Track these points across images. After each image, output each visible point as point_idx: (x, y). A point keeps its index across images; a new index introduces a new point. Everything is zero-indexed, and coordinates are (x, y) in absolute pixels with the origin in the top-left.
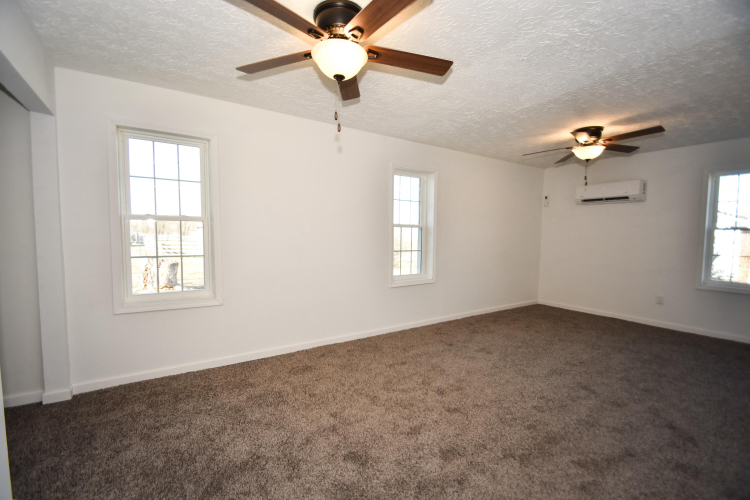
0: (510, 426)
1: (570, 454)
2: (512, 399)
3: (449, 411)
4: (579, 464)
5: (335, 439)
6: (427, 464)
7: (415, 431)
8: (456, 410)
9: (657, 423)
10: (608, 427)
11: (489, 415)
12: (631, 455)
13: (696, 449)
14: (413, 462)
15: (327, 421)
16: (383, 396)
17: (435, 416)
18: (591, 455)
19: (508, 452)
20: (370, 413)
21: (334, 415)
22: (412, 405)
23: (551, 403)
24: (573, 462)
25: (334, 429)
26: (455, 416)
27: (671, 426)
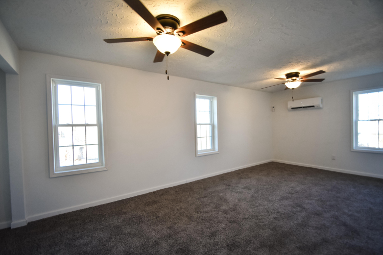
0: (263, 229)
1: (295, 243)
2: (263, 214)
3: (230, 222)
4: (299, 248)
5: (171, 241)
6: (220, 253)
7: (213, 235)
8: (234, 222)
9: (338, 223)
10: (313, 227)
11: (251, 224)
12: (326, 242)
13: (359, 237)
14: (213, 252)
15: (166, 231)
16: (196, 216)
17: (223, 226)
18: (306, 243)
19: (263, 244)
20: (188, 226)
21: (170, 228)
22: (211, 220)
23: (283, 215)
24: (297, 247)
25: (170, 236)
26: (234, 225)
27: (345, 225)
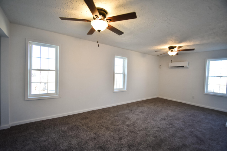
0: (149, 137)
1: (167, 146)
2: (150, 128)
3: (131, 132)
4: (169, 149)
5: (95, 142)
6: (124, 149)
7: (120, 139)
8: (133, 132)
9: (193, 136)
10: (178, 137)
11: (143, 133)
12: (185, 146)
13: (204, 144)
14: (119, 149)
15: (92, 136)
16: (111, 127)
17: (127, 134)
18: (173, 146)
19: (148, 145)
20: (106, 133)
21: (95, 134)
22: (119, 130)
23: (161, 129)
24: (168, 148)
25: (95, 138)
26: (133, 133)
27: (197, 137)
